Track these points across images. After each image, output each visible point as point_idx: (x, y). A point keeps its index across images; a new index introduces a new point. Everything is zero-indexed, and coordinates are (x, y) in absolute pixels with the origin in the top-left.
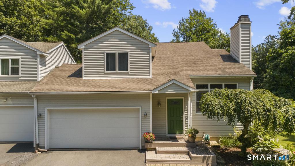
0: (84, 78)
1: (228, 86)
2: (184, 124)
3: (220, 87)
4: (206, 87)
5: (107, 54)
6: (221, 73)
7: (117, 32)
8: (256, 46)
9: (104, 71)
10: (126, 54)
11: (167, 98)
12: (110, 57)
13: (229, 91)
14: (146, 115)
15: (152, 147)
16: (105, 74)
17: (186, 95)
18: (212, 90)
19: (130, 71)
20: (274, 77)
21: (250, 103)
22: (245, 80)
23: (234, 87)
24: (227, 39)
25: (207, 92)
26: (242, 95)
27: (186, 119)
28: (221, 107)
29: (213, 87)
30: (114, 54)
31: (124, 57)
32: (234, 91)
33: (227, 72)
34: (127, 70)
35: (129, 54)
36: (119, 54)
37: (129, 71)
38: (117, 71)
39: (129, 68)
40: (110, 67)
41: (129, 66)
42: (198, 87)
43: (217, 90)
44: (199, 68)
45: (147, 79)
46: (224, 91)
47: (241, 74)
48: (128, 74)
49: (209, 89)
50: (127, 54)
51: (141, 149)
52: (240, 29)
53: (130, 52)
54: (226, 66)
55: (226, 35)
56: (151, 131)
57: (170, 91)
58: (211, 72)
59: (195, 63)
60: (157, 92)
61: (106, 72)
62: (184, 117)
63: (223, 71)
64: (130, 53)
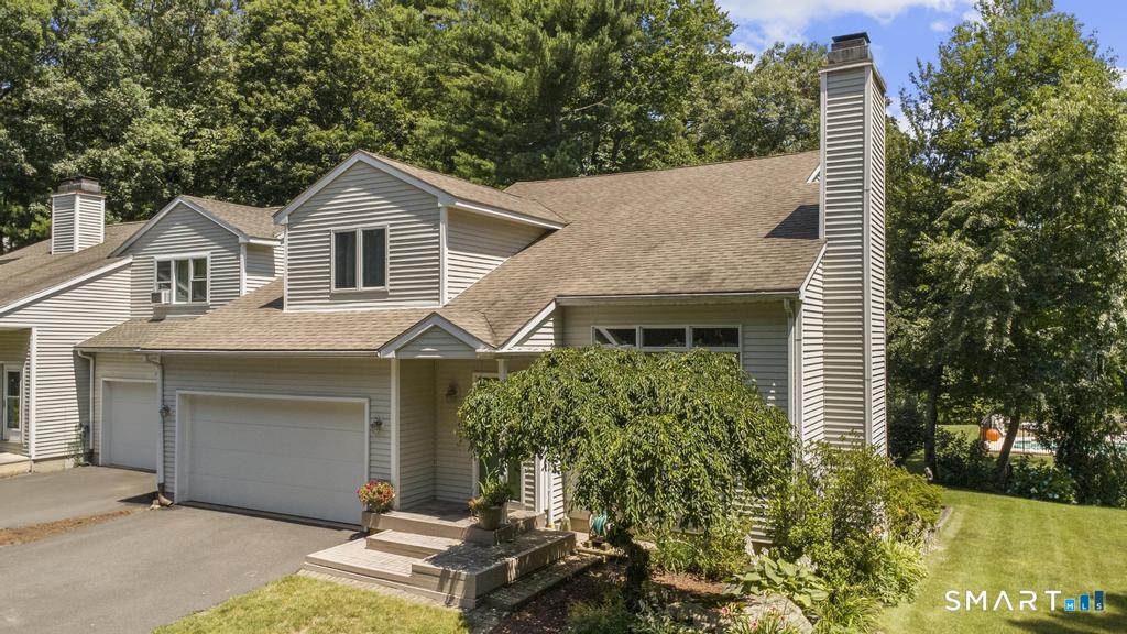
0: (285, 311)
5: (338, 236)
6: (677, 285)
7: (360, 166)
9: (329, 288)
10: (382, 232)
11: (476, 376)
14: (377, 425)
16: (334, 297)
19: (391, 285)
22: (771, 310)
30: (354, 234)
31: (375, 239)
34: (382, 283)
35: (387, 234)
36: (366, 234)
37: (388, 288)
38: (360, 287)
41: (388, 277)
48: (384, 295)
50: (384, 231)
53: (391, 225)
57: (430, 352)
60: (393, 354)
61: (334, 290)
63: (701, 275)
64: (391, 231)
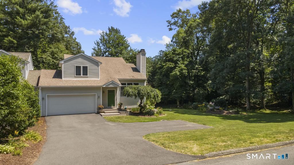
0: (63, 79)
1: (135, 84)
2: (115, 102)
3: (132, 84)
4: (125, 84)
5: (76, 66)
6: (132, 78)
8: (153, 57)
11: (108, 89)
12: (78, 68)
13: (135, 86)
14: (99, 97)
15: (102, 111)
16: (75, 77)
17: (116, 88)
18: (128, 86)
20: (160, 79)
21: (143, 90)
22: (143, 81)
23: (138, 84)
24: (134, 54)
25: (126, 87)
26: (140, 87)
27: (116, 99)
28: (133, 92)
29: (128, 84)
30: (80, 67)
31: (85, 68)
32: (137, 86)
33: (135, 78)
34: (87, 75)
35: (88, 67)
36: (83, 67)
37: (88, 76)
38: (82, 75)
39: (88, 74)
40: (78, 73)
41: (88, 73)
42: (122, 84)
43: (131, 86)
44: (122, 75)
45: (97, 80)
46: (134, 86)
47: (141, 78)
49: (127, 85)
50: (87, 67)
51: (96, 113)
52: (141, 56)
54: (134, 74)
55: (134, 50)
56: (101, 104)
57: (111, 86)
58: (128, 77)
59: (119, 72)
60: (105, 86)
61: (75, 76)
62: (115, 98)
63: (133, 77)
